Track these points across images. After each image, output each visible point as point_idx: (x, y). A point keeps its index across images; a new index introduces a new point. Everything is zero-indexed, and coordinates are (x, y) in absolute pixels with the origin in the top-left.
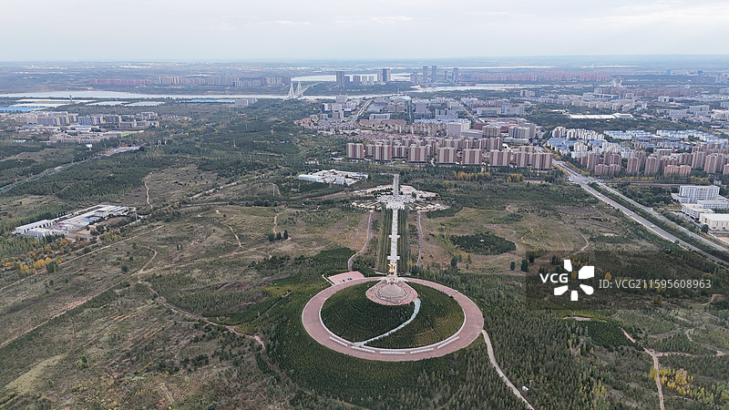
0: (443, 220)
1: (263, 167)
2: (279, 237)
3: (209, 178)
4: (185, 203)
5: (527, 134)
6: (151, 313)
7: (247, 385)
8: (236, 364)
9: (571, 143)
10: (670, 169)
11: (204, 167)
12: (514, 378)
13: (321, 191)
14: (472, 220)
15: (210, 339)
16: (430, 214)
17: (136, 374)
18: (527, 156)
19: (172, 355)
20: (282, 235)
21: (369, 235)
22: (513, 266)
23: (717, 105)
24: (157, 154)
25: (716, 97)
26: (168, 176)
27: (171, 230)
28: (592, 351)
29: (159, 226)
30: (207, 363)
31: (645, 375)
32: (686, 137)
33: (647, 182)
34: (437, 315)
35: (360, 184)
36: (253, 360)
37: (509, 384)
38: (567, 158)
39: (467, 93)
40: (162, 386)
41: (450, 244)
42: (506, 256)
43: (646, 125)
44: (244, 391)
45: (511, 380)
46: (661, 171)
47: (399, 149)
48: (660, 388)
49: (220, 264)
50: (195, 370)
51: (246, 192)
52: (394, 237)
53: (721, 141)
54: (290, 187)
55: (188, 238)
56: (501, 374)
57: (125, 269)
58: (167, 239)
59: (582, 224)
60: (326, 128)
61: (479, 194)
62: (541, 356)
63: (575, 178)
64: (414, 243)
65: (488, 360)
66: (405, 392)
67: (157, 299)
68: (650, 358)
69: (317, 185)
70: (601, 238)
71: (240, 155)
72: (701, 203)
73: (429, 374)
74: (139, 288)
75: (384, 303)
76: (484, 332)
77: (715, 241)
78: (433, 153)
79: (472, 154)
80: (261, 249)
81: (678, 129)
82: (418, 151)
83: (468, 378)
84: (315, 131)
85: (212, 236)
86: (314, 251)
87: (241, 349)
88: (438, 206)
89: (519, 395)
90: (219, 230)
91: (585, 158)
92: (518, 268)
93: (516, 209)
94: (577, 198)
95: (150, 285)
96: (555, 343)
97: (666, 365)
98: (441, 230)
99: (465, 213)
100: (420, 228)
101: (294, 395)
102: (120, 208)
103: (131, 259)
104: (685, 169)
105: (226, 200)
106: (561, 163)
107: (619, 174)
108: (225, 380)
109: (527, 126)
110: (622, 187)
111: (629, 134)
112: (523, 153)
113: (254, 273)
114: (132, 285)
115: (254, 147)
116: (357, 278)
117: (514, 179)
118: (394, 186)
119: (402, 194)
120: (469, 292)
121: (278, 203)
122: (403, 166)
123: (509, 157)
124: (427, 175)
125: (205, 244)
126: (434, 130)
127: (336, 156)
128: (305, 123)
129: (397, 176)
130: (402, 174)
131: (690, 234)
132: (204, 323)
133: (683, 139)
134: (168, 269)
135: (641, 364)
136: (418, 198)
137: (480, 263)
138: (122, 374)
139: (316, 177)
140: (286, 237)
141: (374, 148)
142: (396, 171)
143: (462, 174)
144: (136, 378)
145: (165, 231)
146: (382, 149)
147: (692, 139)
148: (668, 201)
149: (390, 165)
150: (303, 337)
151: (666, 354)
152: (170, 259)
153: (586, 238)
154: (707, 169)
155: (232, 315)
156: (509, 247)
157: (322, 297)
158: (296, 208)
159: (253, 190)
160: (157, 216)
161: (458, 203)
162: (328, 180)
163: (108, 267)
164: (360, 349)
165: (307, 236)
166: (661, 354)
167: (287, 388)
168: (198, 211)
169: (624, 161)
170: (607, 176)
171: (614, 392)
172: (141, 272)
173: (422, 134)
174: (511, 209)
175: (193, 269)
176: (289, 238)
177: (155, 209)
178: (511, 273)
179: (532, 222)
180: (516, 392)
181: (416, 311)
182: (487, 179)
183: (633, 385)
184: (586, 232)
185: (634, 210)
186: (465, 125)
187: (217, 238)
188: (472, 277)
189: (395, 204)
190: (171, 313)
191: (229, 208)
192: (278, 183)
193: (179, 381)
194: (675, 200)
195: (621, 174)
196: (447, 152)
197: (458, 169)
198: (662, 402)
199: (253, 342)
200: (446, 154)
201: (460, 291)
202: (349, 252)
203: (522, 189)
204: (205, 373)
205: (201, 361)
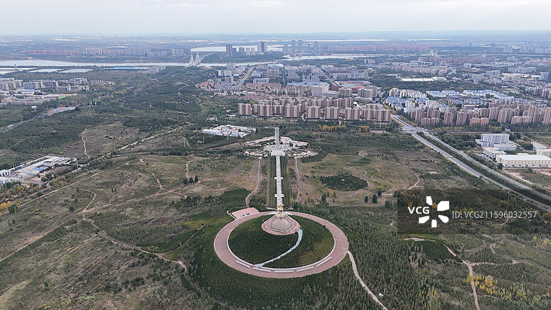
0: (313, 164)
1: (174, 123)
2: (191, 181)
3: (132, 133)
4: (115, 153)
5: (371, 94)
6: (95, 244)
7: (175, 300)
8: (166, 284)
9: (403, 101)
10: (474, 120)
11: (128, 123)
12: (373, 287)
13: (221, 142)
14: (335, 163)
15: (144, 264)
16: (304, 160)
17: (88, 294)
18: (372, 112)
19: (116, 278)
20: (194, 179)
21: (260, 178)
22: (366, 200)
23: (505, 70)
24: (90, 114)
25: (504, 64)
26: (100, 131)
27: (106, 176)
28: (426, 264)
29: (96, 173)
30: (143, 283)
31: (464, 280)
32: (484, 95)
33: (459, 131)
34: (315, 240)
35: (250, 137)
36: (178, 280)
37: (370, 292)
38: (401, 113)
39: (325, 62)
40: (110, 303)
41: (320, 184)
42: (361, 192)
43: (456, 86)
44: (173, 305)
45: (370, 289)
46: (468, 122)
47: (278, 108)
48: (474, 290)
49: (146, 204)
50: (135, 289)
51: (163, 144)
52: (279, 178)
53: (509, 98)
54: (197, 140)
55: (120, 183)
56: (363, 285)
57: (72, 209)
58: (103, 184)
59: (414, 165)
60: (222, 90)
61: (339, 143)
62: (391, 270)
63: (407, 128)
64: (294, 183)
65: (353, 275)
66: (295, 301)
67: (100, 233)
68: (467, 268)
69: (217, 138)
70: (428, 176)
71: (156, 114)
72: (497, 147)
73: (312, 287)
74: (85, 225)
75: (276, 234)
76: (349, 253)
77: (507, 176)
78: (303, 111)
79: (332, 111)
80: (178, 191)
81: (479, 89)
82: (292, 109)
83: (340, 289)
84: (212, 93)
85: (139, 181)
86: (219, 192)
87: (169, 271)
88: (309, 153)
89: (377, 301)
90: (144, 175)
91: (414, 113)
92: (370, 201)
93: (366, 154)
94: (409, 144)
95: (93, 221)
96: (400, 259)
97: (478, 272)
98: (313, 172)
99: (330, 158)
100: (297, 171)
101: (211, 306)
102: (63, 159)
103: (76, 200)
104: (485, 121)
105: (147, 151)
106: (397, 116)
107: (439, 125)
108: (158, 296)
109: (371, 88)
110: (441, 135)
111: (443, 94)
112: (369, 110)
113: (174, 210)
114: (79, 222)
115: (166, 107)
116: (253, 213)
117: (363, 130)
118: (276, 137)
119: (282, 143)
120: (337, 222)
121: (188, 153)
122: (281, 121)
123: (359, 113)
124: (300, 128)
125: (133, 187)
126: (303, 92)
127: (230, 113)
128: (204, 86)
129: (277, 129)
130: (281, 127)
131: (490, 171)
132: (138, 251)
133: (482, 97)
134: (106, 208)
135: (461, 272)
136: (294, 147)
137: (343, 197)
138: (77, 294)
139: (216, 131)
140: (197, 180)
141: (259, 107)
142: (277, 125)
143: (325, 127)
144: (88, 297)
145: (101, 177)
146: (265, 108)
147: (488, 96)
148: (473, 145)
149: (272, 120)
150: (216, 262)
151: (478, 264)
152: (107, 200)
153: (417, 175)
154: (500, 120)
155: (160, 245)
156: (363, 185)
157: (228, 229)
158: (202, 156)
159: (168, 142)
160: (94, 165)
161: (324, 150)
162: (225, 134)
163: (58, 207)
164: (260, 270)
165: (212, 179)
166: (474, 264)
167: (206, 301)
168: (126, 160)
169: (442, 114)
170: (430, 126)
171: (443, 294)
172: (85, 211)
173: (294, 95)
174: (363, 154)
175: (126, 207)
176: (199, 182)
177: (92, 159)
178: (366, 205)
179: (378, 164)
180: (375, 298)
181: (300, 239)
182: (344, 131)
183: (456, 289)
184: (417, 171)
185: (450, 153)
186: (325, 87)
187: (142, 182)
188: (338, 208)
189: (277, 152)
190: (112, 244)
191: (150, 157)
192: (187, 136)
193: (122, 299)
194: (478, 145)
195: (440, 125)
196: (313, 109)
197: (323, 123)
198: (476, 300)
199: (178, 266)
200: (313, 111)
201: (330, 221)
202: (246, 192)
203: (369, 138)
204: (143, 291)
205: (138, 282)
